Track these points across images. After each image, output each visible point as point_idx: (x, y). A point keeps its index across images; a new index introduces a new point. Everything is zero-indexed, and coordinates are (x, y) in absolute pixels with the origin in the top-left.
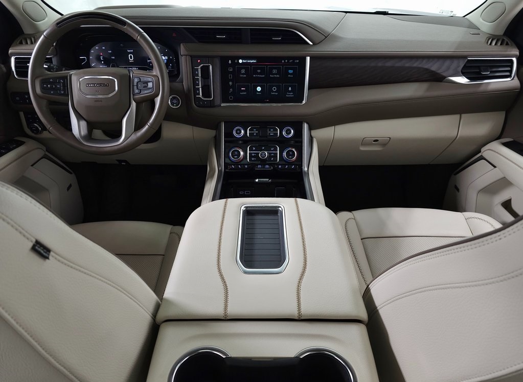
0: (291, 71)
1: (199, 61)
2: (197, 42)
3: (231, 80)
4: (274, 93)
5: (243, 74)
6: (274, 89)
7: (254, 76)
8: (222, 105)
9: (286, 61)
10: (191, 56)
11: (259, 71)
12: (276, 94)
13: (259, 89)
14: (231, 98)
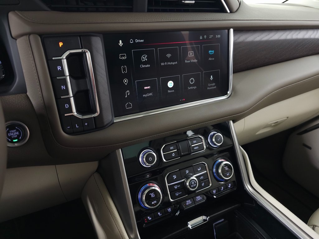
0: (211, 52)
1: (61, 44)
2: (46, 8)
3: (125, 76)
4: (191, 88)
5: (145, 63)
6: (192, 81)
7: (162, 64)
8: (116, 120)
9: (205, 36)
10: (41, 35)
11: (169, 55)
12: (195, 87)
13: (171, 84)
14: (129, 106)
